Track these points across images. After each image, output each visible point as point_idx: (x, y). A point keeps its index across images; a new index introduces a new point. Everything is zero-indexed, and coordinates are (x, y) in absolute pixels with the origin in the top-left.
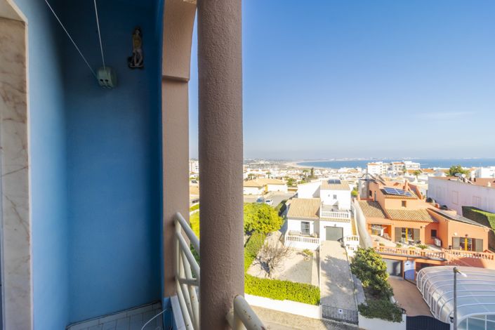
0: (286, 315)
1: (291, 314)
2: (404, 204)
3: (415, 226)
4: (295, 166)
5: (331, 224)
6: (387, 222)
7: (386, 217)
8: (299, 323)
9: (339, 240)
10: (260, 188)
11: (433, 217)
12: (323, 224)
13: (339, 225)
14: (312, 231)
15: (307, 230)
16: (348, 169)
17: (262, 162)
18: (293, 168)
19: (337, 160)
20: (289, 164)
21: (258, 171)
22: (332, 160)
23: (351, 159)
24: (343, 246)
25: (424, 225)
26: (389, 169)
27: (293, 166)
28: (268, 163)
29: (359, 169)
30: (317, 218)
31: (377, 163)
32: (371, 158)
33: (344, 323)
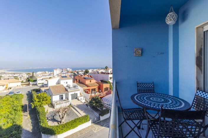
0: (80, 131)
1: (81, 130)
2: (90, 81)
3: (95, 87)
4: (5, 72)
5: (73, 93)
6: (89, 88)
7: (88, 86)
8: (86, 131)
9: (76, 99)
10: (3, 86)
11: (98, 84)
12: (70, 94)
13: (76, 92)
14: (64, 98)
15: (62, 98)
16: (41, 72)
24: (78, 100)
25: (97, 87)
26: (62, 71)
29: (47, 72)
30: (67, 92)
31: (57, 69)
32: (56, 67)
33: (97, 122)
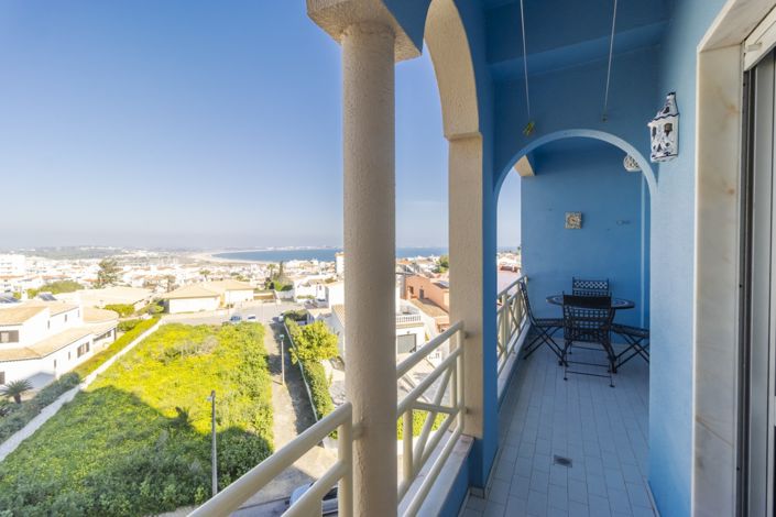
4: (210, 260)
9: (411, 352)
10: (215, 297)
13: (412, 331)
16: (300, 262)
17: (141, 254)
18: (208, 262)
19: (279, 249)
20: (198, 257)
21: (149, 269)
22: (270, 249)
23: (298, 248)
27: (206, 259)
28: (156, 255)
